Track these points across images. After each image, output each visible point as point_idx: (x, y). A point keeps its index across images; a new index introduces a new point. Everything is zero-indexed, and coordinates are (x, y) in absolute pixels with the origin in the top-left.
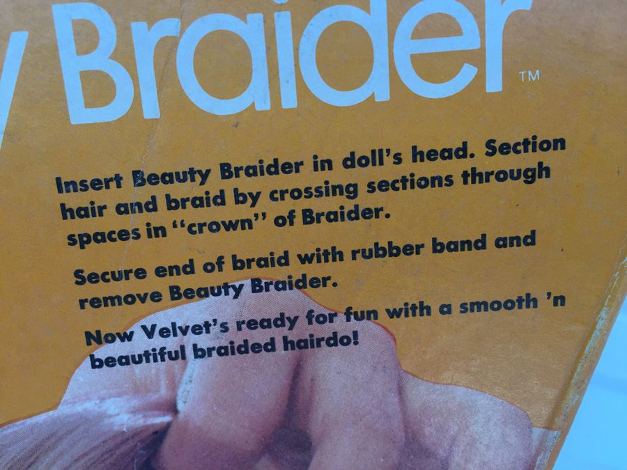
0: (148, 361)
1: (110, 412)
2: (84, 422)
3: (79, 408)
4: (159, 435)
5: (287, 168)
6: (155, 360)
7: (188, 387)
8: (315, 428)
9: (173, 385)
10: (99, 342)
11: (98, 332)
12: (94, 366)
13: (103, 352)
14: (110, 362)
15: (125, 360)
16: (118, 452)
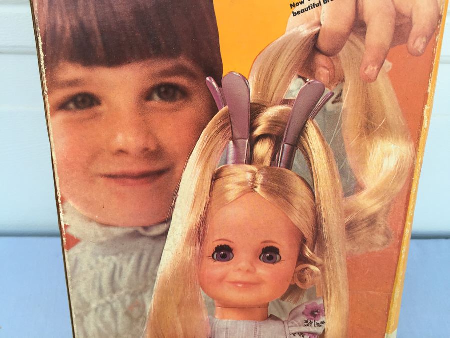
0: (310, 9)
1: (301, 30)
2: (294, 36)
3: (291, 32)
4: (317, 35)
6: (312, 8)
7: (324, 15)
8: (366, 18)
9: (319, 16)
10: (295, 6)
11: (294, 3)
12: (294, 15)
13: (296, 9)
14: (299, 12)
15: (303, 11)
16: (306, 44)
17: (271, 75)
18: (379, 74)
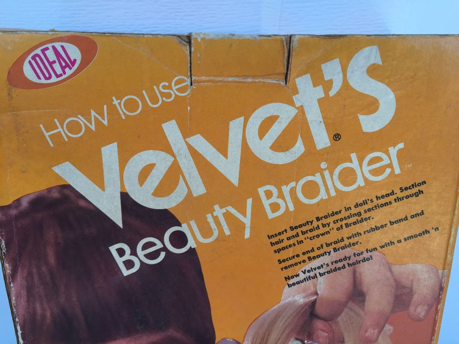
0: (305, 281)
1: (297, 299)
2: (289, 304)
3: (287, 301)
4: (314, 303)
5: (337, 213)
6: (308, 280)
7: (320, 286)
8: (365, 289)
9: (315, 286)
10: (289, 279)
11: (288, 276)
12: (289, 287)
13: (291, 282)
14: (294, 284)
15: (298, 283)
16: (302, 311)
17: (267, 339)
18: (380, 337)
